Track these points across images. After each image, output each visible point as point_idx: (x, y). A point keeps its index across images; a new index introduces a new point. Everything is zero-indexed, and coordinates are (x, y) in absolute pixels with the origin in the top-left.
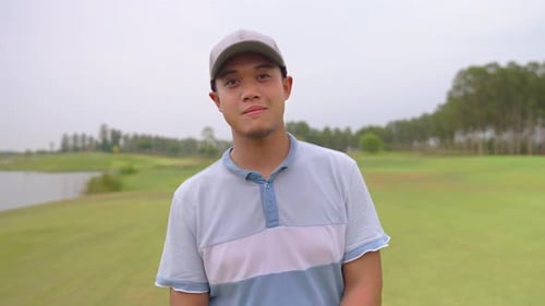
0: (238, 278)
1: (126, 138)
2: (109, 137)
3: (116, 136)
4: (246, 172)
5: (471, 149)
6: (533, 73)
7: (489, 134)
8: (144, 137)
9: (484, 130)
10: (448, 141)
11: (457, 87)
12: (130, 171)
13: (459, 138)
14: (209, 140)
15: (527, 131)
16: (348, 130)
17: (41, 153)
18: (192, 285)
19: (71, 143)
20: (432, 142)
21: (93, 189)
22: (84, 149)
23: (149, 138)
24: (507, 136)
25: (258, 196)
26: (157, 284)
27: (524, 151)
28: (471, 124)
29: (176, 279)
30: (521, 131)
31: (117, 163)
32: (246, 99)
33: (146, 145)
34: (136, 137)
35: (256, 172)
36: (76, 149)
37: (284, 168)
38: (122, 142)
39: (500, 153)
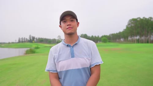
0: (64, 70)
1: (36, 39)
2: (32, 39)
3: (34, 38)
4: (67, 44)
5: (133, 42)
6: (150, 20)
7: (138, 37)
8: (41, 38)
9: (136, 36)
10: (126, 39)
11: (129, 24)
12: (37, 48)
13: (129, 38)
14: (59, 39)
15: (149, 37)
16: (98, 36)
17: (13, 43)
18: (54, 71)
19: (21, 40)
20: (122, 40)
21: (27, 53)
22: (25, 42)
23: (43, 39)
24: (143, 38)
25: (70, 50)
26: (46, 71)
27: (148, 42)
28: (133, 35)
29: (50, 69)
30: (147, 36)
31: (34, 45)
32: (68, 25)
33: (42, 41)
34: (39, 38)
35: (69, 44)
36: (22, 42)
37: (76, 44)
38: (35, 40)
39: (141, 43)
